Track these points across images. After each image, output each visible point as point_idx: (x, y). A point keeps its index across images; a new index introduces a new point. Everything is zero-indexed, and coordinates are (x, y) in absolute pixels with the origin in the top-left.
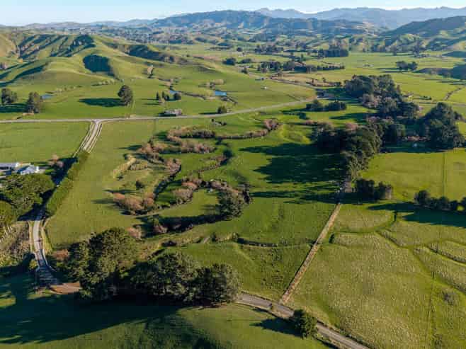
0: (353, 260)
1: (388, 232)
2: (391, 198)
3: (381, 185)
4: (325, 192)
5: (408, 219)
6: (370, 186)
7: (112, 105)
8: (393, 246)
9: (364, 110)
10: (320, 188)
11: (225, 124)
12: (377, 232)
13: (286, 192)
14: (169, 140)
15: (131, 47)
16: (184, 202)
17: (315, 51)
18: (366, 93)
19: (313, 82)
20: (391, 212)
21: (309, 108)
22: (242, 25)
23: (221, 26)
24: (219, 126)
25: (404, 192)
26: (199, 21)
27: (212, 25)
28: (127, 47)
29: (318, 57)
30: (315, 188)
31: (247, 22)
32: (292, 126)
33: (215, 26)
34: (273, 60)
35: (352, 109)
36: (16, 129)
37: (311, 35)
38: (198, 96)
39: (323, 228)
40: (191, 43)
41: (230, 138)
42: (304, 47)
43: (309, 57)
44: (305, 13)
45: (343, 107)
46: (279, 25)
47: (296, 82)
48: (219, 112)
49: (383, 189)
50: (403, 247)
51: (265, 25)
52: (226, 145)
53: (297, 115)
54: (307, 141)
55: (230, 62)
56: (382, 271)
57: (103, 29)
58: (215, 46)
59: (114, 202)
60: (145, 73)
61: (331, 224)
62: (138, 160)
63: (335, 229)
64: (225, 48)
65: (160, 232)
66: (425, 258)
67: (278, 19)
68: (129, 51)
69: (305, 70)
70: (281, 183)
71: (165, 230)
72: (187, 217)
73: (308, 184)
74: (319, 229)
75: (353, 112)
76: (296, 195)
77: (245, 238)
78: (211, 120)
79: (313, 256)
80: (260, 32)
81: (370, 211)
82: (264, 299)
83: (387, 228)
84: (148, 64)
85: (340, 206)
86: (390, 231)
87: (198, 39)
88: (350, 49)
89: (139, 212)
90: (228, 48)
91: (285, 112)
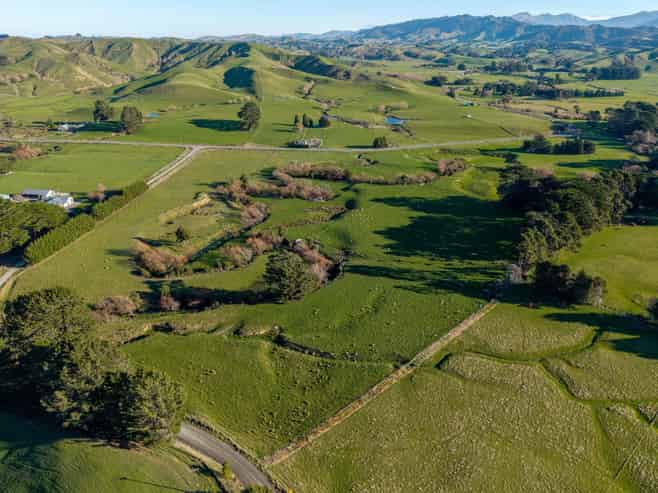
0: (462, 406)
1: (564, 367)
2: (598, 303)
3: (582, 276)
4: (480, 278)
5: (619, 346)
6: (561, 275)
7: (228, 130)
8: (561, 393)
9: (625, 155)
10: (474, 270)
11: (374, 163)
12: (542, 360)
13: (407, 271)
14: (274, 178)
15: (298, 58)
16: (236, 267)
17: (584, 71)
18: (640, 129)
19: (556, 111)
20: (590, 329)
21: (527, 147)
22: (483, 35)
23: (449, 38)
24: (365, 165)
25: (636, 296)
26: (418, 31)
27: (437, 35)
28: (293, 58)
29: (585, 80)
30: (465, 271)
31: (489, 32)
32: (484, 172)
33: (441, 37)
34: (507, 81)
35: (603, 152)
36: (90, 151)
37: (588, 49)
38: (358, 123)
39: (437, 339)
40: (395, 58)
41: (369, 182)
42: (568, 66)
43: (568, 78)
44: (589, 19)
45: (588, 149)
46: (538, 36)
47: (527, 111)
48: (376, 145)
49: (584, 284)
50: (579, 399)
51: (518, 35)
52: (356, 191)
53: (504, 156)
54: (494, 195)
55: (436, 82)
56: (507, 440)
57: (285, 41)
58: (427, 63)
59: (132, 255)
60: (299, 92)
61: (457, 334)
62: (213, 202)
63: (460, 343)
64: (442, 66)
65: (168, 307)
66: (618, 430)
67: (540, 27)
68: (293, 65)
69: (551, 95)
70: (407, 255)
71: (176, 305)
72: (224, 291)
73: (456, 263)
74: (429, 339)
75: (602, 158)
76: (423, 278)
77: (288, 336)
78: (356, 156)
79: (387, 387)
80: (508, 45)
81: (547, 321)
82: (237, 449)
83: (566, 357)
84: (308, 80)
85: (494, 305)
86: (569, 363)
87: (408, 54)
88: (648, 69)
89: (155, 274)
90: (446, 66)
91: (484, 152)
